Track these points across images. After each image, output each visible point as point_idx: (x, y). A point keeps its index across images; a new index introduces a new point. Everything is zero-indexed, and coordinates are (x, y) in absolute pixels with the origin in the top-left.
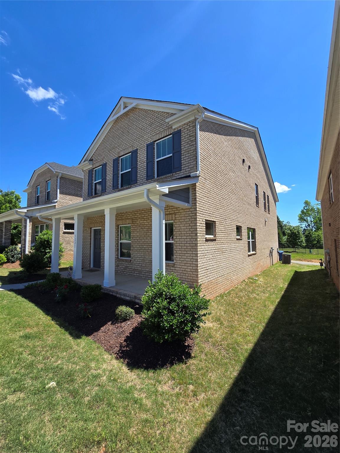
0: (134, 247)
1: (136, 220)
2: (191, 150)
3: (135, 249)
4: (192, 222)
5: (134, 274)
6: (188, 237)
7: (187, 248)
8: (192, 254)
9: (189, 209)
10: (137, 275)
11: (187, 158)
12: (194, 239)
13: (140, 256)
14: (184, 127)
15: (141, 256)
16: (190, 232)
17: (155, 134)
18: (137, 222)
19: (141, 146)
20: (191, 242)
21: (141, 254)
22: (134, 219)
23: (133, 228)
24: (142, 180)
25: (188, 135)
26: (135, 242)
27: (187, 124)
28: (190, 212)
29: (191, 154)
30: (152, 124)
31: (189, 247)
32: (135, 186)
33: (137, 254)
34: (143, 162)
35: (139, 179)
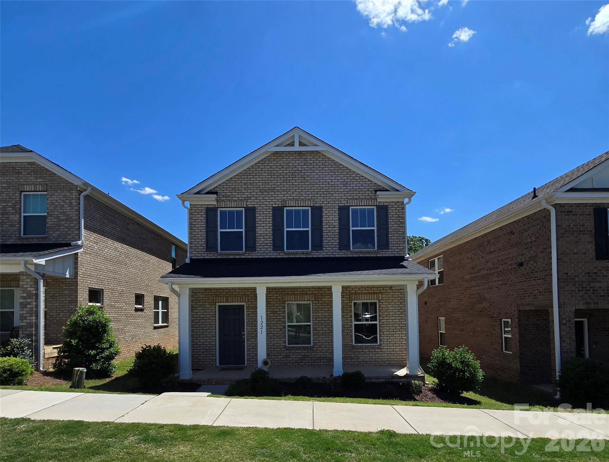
1: (323, 297)
4: (402, 303)
6: (396, 318)
7: (396, 329)
8: (402, 334)
10: (325, 363)
11: (396, 238)
12: (404, 319)
14: (391, 204)
16: (399, 313)
17: (351, 197)
18: (323, 299)
19: (328, 205)
20: (400, 323)
22: (317, 295)
23: (317, 307)
24: (331, 249)
25: (396, 214)
26: (321, 324)
27: (396, 203)
28: (399, 293)
29: (400, 235)
30: (347, 184)
31: (398, 328)
32: (319, 254)
33: (324, 339)
34: (332, 226)
35: (326, 246)
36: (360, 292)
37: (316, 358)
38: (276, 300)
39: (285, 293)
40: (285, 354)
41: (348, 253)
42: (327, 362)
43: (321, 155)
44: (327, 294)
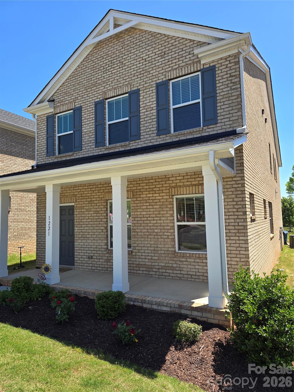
0: (136, 232)
1: (141, 193)
2: (234, 96)
3: (140, 235)
4: (238, 196)
5: (138, 272)
6: (230, 217)
7: (230, 232)
8: (239, 240)
9: (232, 178)
10: (144, 272)
11: (227, 106)
12: (241, 219)
13: (149, 245)
14: (220, 62)
15: (151, 244)
16: (235, 210)
17: (170, 69)
18: (142, 196)
19: (145, 85)
20: (237, 224)
21: (151, 241)
22: (136, 191)
23: (135, 205)
24: (148, 136)
25: (227, 74)
26: (140, 225)
27: (226, 59)
28: (233, 183)
29: (234, 101)
30: (165, 54)
31: (234, 231)
32: (136, 144)
33: (143, 242)
34: (149, 109)
35: (144, 134)
36: (181, 184)
37: (135, 265)
38: (98, 199)
39: (106, 191)
40: (106, 258)
41: (167, 138)
42: (146, 271)
43: (137, 31)
44: (145, 190)
